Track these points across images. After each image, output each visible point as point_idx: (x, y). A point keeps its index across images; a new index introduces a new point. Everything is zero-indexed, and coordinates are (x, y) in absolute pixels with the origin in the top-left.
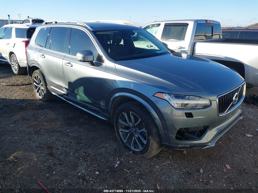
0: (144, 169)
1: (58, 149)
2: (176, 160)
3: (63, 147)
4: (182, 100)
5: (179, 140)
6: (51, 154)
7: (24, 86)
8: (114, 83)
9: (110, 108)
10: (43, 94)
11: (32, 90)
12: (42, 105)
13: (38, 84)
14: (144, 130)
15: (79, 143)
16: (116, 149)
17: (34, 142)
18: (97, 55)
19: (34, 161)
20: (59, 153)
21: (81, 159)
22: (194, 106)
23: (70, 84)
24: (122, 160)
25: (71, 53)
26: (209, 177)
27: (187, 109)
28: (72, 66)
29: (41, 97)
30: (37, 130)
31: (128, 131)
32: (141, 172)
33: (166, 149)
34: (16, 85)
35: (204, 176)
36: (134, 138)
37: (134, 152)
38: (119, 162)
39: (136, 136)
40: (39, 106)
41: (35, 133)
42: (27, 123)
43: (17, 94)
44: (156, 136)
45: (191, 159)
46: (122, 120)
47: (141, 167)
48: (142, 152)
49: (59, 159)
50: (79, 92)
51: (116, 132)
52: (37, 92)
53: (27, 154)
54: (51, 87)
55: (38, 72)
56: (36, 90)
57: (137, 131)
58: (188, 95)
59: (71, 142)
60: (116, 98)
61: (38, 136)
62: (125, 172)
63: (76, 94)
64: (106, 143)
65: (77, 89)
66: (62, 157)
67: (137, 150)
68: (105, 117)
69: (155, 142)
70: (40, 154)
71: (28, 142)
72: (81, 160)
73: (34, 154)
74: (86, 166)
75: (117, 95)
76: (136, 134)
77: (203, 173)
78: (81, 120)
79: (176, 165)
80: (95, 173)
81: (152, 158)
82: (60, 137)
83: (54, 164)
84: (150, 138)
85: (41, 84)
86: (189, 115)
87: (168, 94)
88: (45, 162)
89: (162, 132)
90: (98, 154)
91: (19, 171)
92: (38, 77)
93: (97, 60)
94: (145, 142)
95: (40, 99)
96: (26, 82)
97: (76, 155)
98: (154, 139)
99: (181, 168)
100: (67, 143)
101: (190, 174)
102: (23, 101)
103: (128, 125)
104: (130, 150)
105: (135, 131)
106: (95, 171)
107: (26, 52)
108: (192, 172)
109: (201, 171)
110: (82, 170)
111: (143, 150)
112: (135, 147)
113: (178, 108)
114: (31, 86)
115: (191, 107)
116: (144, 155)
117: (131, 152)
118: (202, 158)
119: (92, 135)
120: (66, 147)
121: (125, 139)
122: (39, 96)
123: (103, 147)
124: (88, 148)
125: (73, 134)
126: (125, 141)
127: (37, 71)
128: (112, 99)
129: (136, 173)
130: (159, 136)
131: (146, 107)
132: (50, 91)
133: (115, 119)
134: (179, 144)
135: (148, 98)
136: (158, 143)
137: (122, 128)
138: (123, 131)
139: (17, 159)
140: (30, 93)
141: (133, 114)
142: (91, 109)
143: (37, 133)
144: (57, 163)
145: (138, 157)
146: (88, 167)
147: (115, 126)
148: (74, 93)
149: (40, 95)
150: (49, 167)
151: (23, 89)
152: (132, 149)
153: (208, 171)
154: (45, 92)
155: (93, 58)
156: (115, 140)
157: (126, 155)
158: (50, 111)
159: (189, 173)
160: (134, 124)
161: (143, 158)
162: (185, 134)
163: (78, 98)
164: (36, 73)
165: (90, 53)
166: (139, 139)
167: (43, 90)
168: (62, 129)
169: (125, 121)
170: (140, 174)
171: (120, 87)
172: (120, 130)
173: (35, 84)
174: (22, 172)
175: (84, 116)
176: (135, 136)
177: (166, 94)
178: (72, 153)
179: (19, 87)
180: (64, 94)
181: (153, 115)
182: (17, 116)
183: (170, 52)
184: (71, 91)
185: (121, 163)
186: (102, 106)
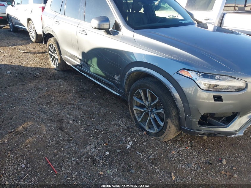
0: (159, 153)
1: (68, 123)
2: (195, 146)
3: (73, 121)
4: (212, 80)
5: (202, 126)
6: (61, 128)
7: (40, 54)
8: (131, 55)
9: (125, 83)
10: (58, 63)
11: (47, 59)
12: (56, 75)
13: (53, 53)
14: (161, 111)
15: (91, 118)
16: (128, 128)
17: (45, 113)
18: (114, 22)
19: (43, 134)
20: (69, 127)
21: (91, 135)
22: (225, 87)
23: (83, 54)
24: (135, 141)
25: (86, 20)
26: (232, 169)
27: (217, 91)
28: (86, 34)
29: (55, 67)
30: (49, 101)
31: (143, 110)
32: (155, 156)
33: (184, 134)
34: (33, 53)
35: (227, 168)
36: (149, 118)
37: (148, 133)
38: (131, 142)
39: (152, 116)
40: (53, 76)
41: (46, 104)
42: (40, 93)
43: (33, 62)
44: (175, 119)
45: (212, 147)
46: (138, 98)
47: (155, 150)
48: (157, 134)
49: (68, 134)
50: (93, 63)
51: (130, 109)
52: (52, 61)
53: (37, 126)
54: (65, 56)
55: (53, 41)
56: (51, 59)
57: (153, 112)
58: (219, 75)
59: (82, 117)
60: (132, 73)
61: (49, 107)
62: (138, 155)
63: (90, 66)
64: (119, 120)
65: (90, 61)
66: (71, 132)
67: (152, 131)
68: (119, 92)
69: (173, 126)
70: (50, 127)
71: (39, 113)
72: (92, 137)
73: (44, 126)
74: (96, 145)
75: (133, 69)
76: (152, 114)
77: (226, 164)
78: (95, 93)
79: (195, 152)
80: (105, 153)
81: (168, 141)
82: (71, 110)
83: (64, 140)
84: (169, 120)
85: (55, 53)
86: (218, 99)
87: (195, 71)
88: (54, 137)
89: (183, 115)
90: (110, 131)
91: (28, 144)
92: (52, 45)
93: (113, 29)
94: (162, 124)
95: (54, 68)
96: (43, 51)
97: (87, 131)
98: (173, 123)
99: (200, 157)
100: (78, 117)
101: (211, 164)
102: (38, 69)
103: (144, 104)
104: (144, 130)
105: (151, 111)
106: (106, 150)
107: (41, 18)
108: (213, 162)
109: (224, 162)
110: (91, 148)
111: (158, 132)
112: (149, 128)
113: (206, 89)
114: (46, 55)
115: (221, 89)
116: (159, 137)
117: (145, 133)
118: (224, 147)
119: (105, 110)
120: (77, 122)
121: (139, 118)
122: (54, 66)
123: (116, 124)
124: (100, 124)
125: (85, 108)
126: (139, 120)
127: (52, 39)
128: (127, 73)
129: (150, 158)
130: (179, 119)
131: (167, 86)
132: (65, 61)
133: (129, 96)
134: (201, 130)
135: (170, 75)
136: (176, 126)
137: (137, 106)
138: (138, 110)
139: (26, 130)
140: (45, 62)
141: (149, 92)
142: (104, 83)
143: (49, 104)
144: (66, 138)
145: (153, 138)
146: (99, 146)
147: (129, 104)
148: (88, 64)
149: (54, 64)
150: (58, 142)
151: (39, 57)
152: (146, 129)
153: (232, 162)
154: (59, 61)
155: (108, 26)
156: (128, 117)
157: (139, 135)
158: (63, 82)
159: (209, 163)
160: (151, 103)
161: (158, 140)
162: (208, 118)
163: (92, 69)
164: (51, 41)
165: (106, 20)
166: (154, 119)
167: (57, 59)
168: (74, 102)
169: (141, 98)
170: (155, 159)
171: (137, 61)
172: (134, 108)
173: (50, 52)
174: (30, 146)
175: (98, 90)
176: (150, 116)
177: (193, 72)
178: (82, 128)
179: (36, 55)
180: (78, 65)
181: (174, 95)
182: (31, 85)
183: (195, 22)
184: (84, 62)
185: (134, 143)
186: (117, 80)
